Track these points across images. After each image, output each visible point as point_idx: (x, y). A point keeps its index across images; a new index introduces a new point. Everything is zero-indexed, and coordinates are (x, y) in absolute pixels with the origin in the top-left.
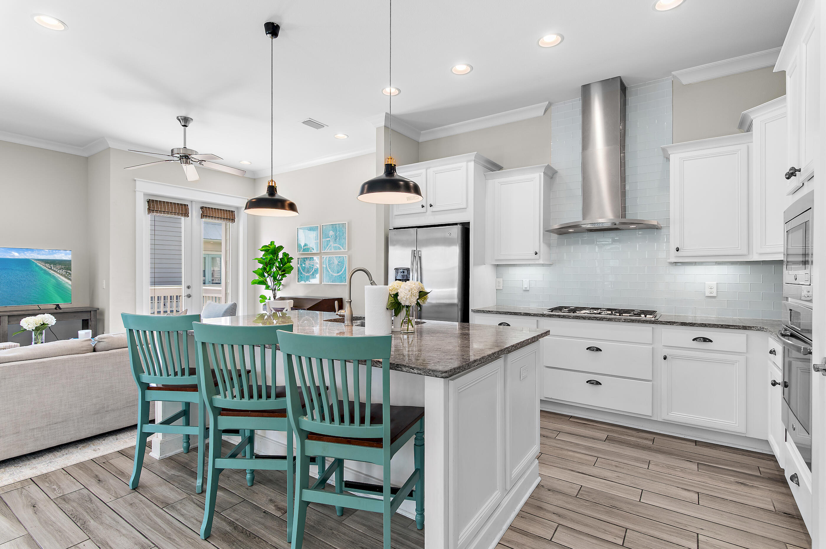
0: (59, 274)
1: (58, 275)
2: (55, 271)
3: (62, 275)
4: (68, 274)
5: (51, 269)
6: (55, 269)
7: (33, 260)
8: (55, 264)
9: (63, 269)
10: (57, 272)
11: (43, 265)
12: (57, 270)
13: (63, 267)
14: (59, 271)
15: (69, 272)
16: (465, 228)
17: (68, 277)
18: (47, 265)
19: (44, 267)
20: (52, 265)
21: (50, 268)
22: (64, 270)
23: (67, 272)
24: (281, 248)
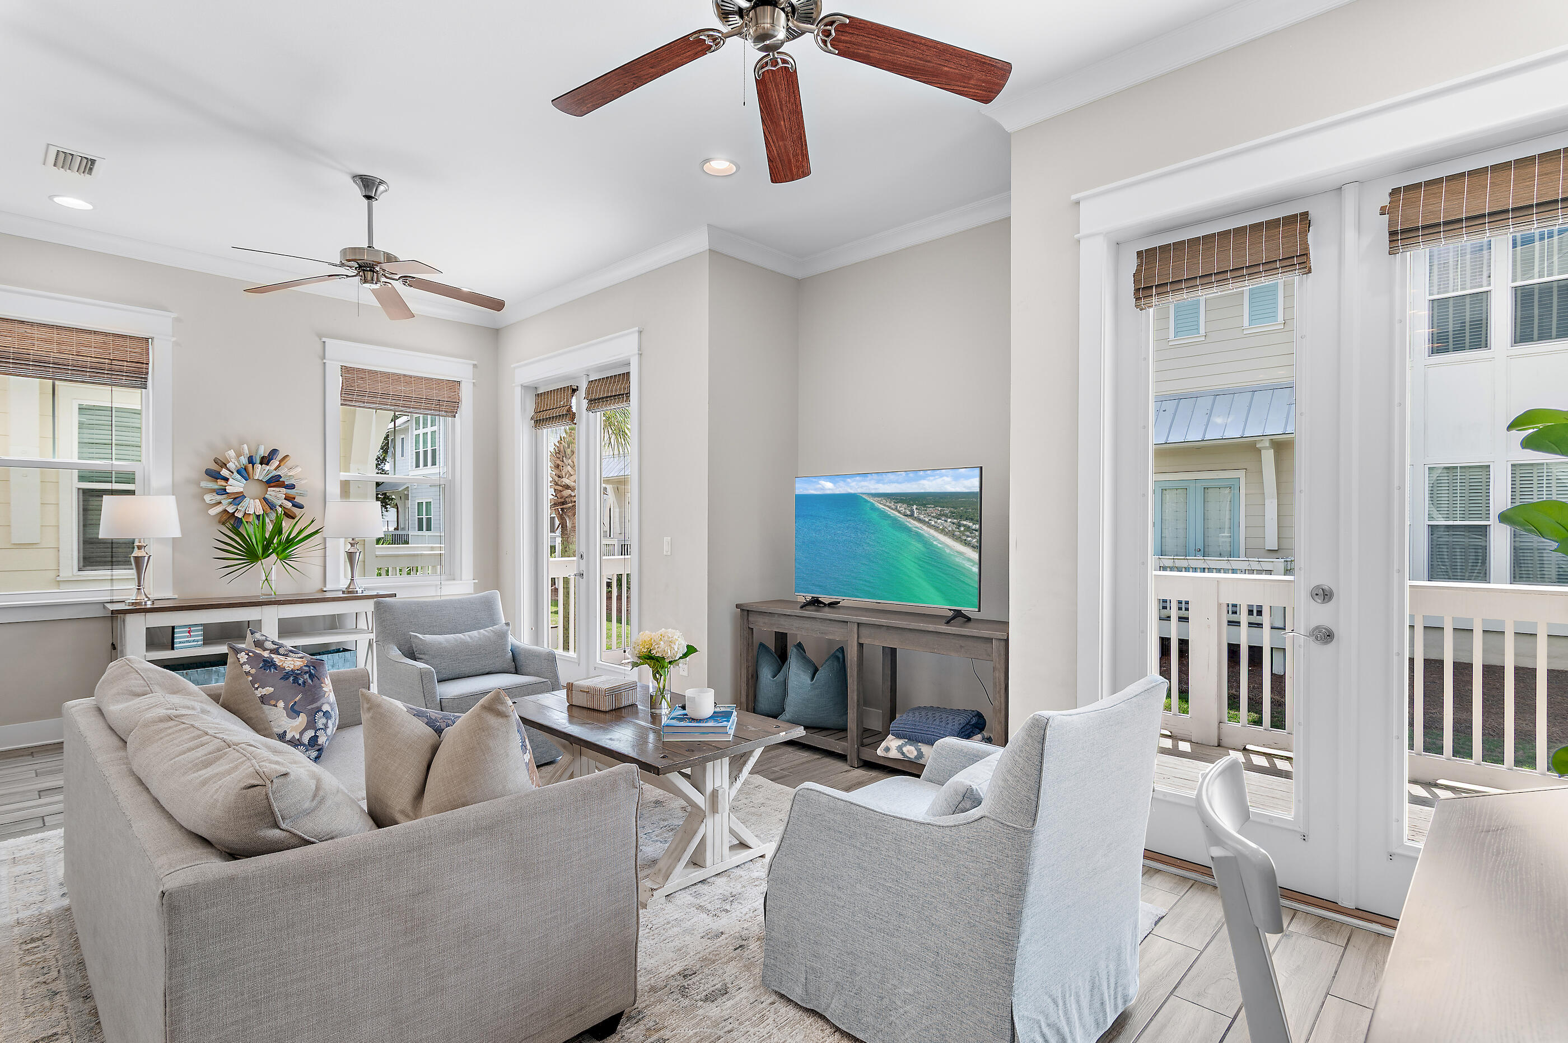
0: (936, 528)
1: (932, 532)
2: (920, 520)
3: (943, 531)
4: (962, 529)
5: (912, 516)
6: (922, 517)
7: (864, 496)
8: (924, 505)
9: (946, 516)
10: (930, 526)
11: (889, 507)
12: (930, 520)
13: (947, 511)
14: (935, 522)
15: (965, 526)
17: (964, 538)
18: (902, 507)
19: (892, 511)
20: (915, 507)
21: (909, 513)
22: (949, 520)
23: (959, 525)
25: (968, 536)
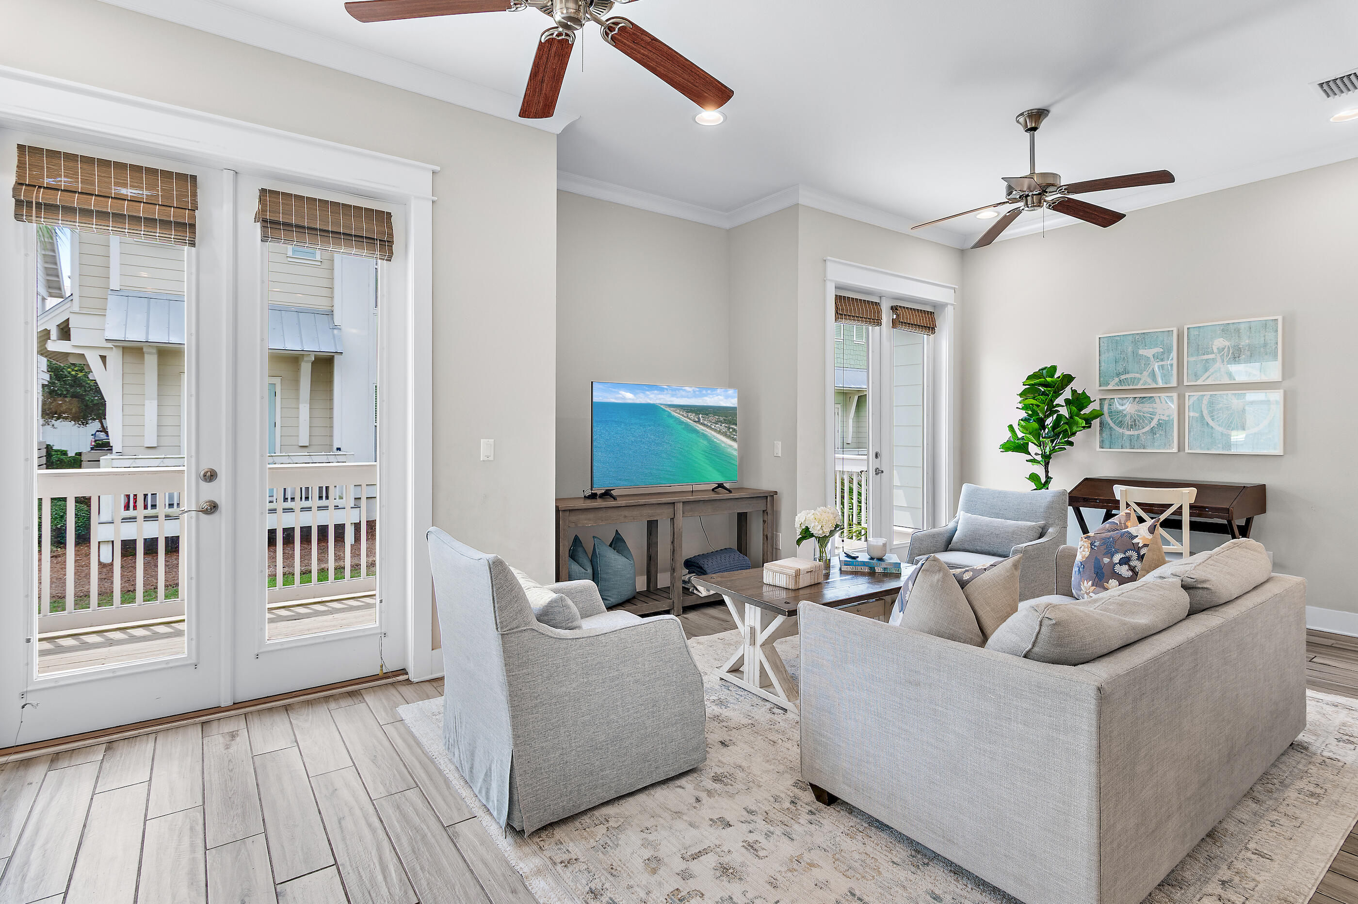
0: (715, 430)
1: (713, 433)
2: (704, 425)
3: (719, 432)
4: (731, 430)
5: (698, 422)
6: (706, 422)
7: (662, 407)
8: (707, 414)
9: (721, 422)
10: (710, 427)
11: (683, 415)
12: (711, 425)
13: (722, 419)
14: (715, 426)
15: (732, 428)
17: (732, 436)
18: (692, 416)
19: (685, 418)
20: (701, 415)
21: (697, 420)
22: (723, 425)
23: (729, 428)
25: (734, 435)
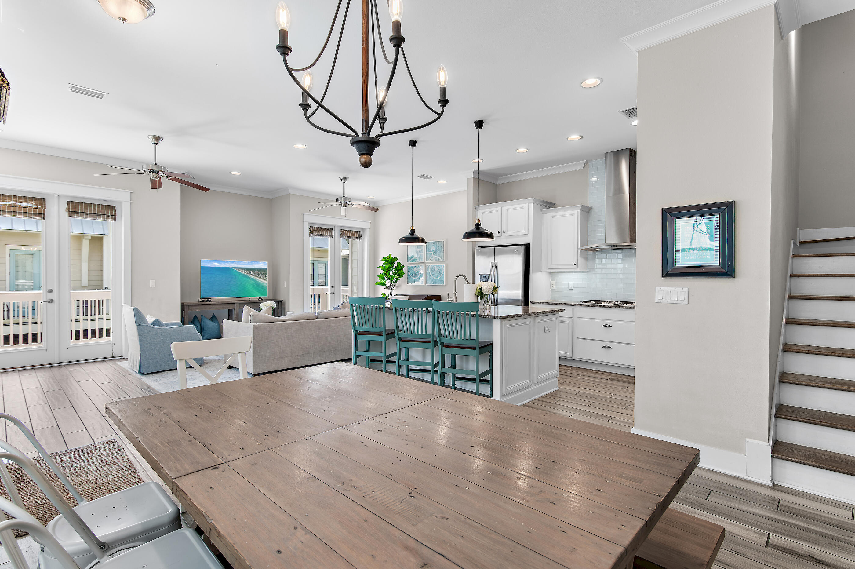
0: (258, 277)
1: (257, 278)
2: (253, 275)
3: (261, 278)
5: (250, 274)
6: (254, 274)
7: (233, 268)
8: (255, 271)
11: (243, 272)
12: (256, 275)
13: (261, 273)
15: (266, 276)
16: (527, 247)
17: (266, 279)
18: (247, 272)
20: (251, 271)
22: (261, 275)
23: (264, 276)
24: (396, 259)
